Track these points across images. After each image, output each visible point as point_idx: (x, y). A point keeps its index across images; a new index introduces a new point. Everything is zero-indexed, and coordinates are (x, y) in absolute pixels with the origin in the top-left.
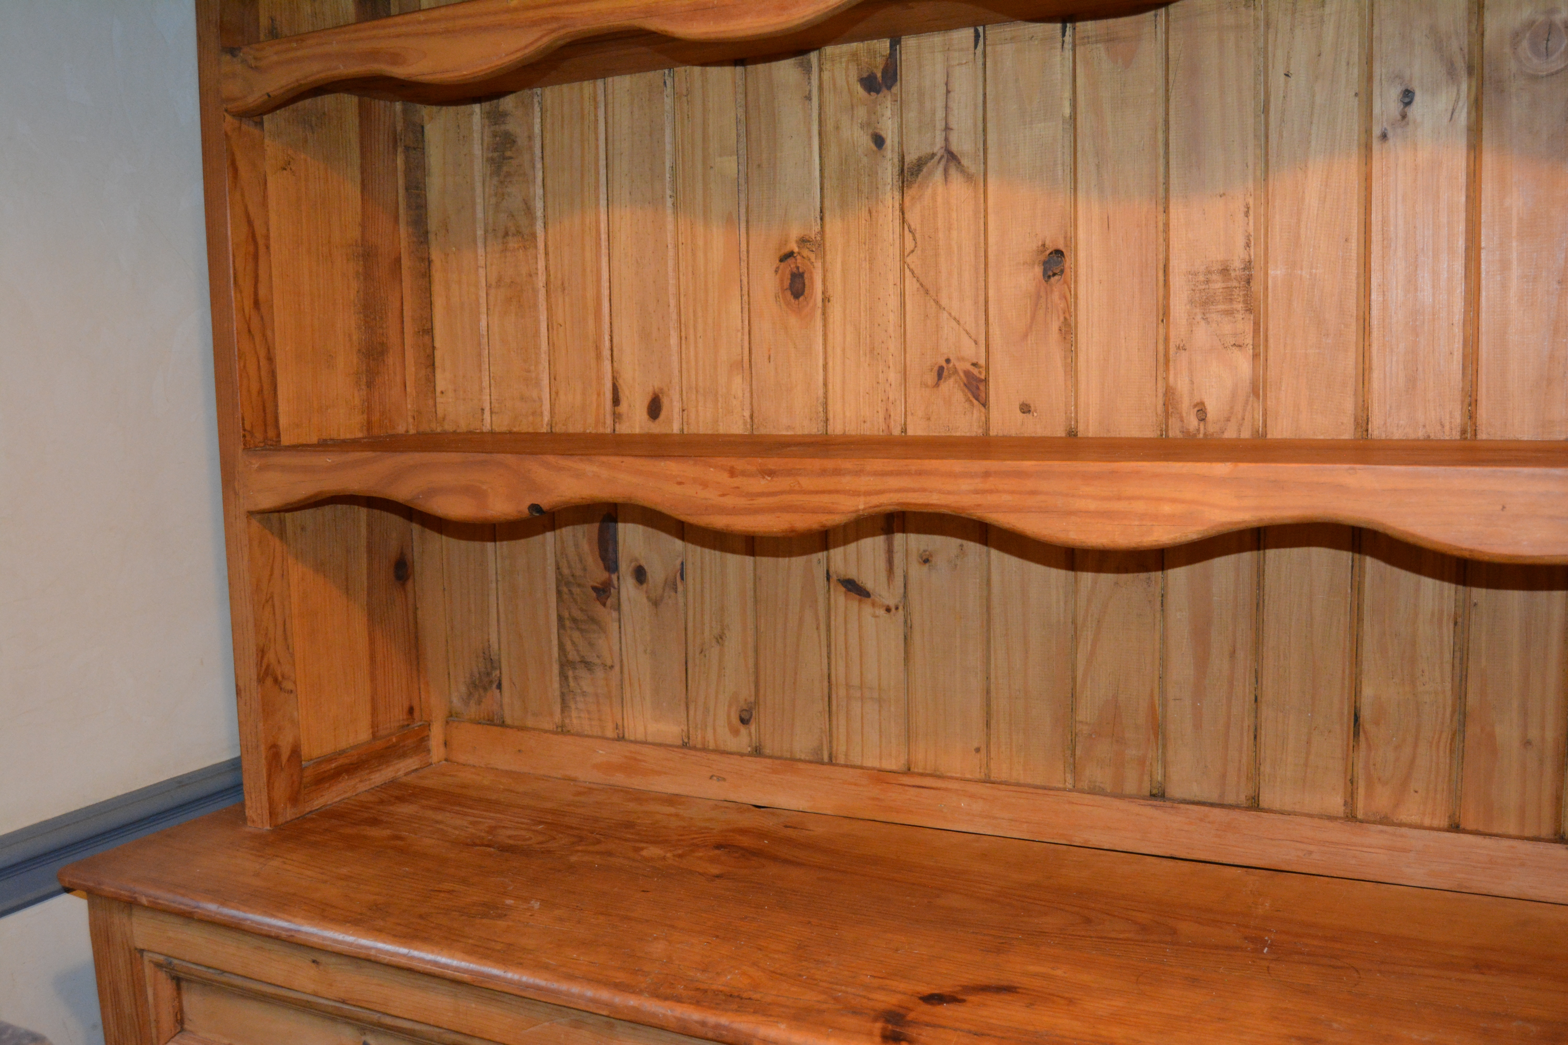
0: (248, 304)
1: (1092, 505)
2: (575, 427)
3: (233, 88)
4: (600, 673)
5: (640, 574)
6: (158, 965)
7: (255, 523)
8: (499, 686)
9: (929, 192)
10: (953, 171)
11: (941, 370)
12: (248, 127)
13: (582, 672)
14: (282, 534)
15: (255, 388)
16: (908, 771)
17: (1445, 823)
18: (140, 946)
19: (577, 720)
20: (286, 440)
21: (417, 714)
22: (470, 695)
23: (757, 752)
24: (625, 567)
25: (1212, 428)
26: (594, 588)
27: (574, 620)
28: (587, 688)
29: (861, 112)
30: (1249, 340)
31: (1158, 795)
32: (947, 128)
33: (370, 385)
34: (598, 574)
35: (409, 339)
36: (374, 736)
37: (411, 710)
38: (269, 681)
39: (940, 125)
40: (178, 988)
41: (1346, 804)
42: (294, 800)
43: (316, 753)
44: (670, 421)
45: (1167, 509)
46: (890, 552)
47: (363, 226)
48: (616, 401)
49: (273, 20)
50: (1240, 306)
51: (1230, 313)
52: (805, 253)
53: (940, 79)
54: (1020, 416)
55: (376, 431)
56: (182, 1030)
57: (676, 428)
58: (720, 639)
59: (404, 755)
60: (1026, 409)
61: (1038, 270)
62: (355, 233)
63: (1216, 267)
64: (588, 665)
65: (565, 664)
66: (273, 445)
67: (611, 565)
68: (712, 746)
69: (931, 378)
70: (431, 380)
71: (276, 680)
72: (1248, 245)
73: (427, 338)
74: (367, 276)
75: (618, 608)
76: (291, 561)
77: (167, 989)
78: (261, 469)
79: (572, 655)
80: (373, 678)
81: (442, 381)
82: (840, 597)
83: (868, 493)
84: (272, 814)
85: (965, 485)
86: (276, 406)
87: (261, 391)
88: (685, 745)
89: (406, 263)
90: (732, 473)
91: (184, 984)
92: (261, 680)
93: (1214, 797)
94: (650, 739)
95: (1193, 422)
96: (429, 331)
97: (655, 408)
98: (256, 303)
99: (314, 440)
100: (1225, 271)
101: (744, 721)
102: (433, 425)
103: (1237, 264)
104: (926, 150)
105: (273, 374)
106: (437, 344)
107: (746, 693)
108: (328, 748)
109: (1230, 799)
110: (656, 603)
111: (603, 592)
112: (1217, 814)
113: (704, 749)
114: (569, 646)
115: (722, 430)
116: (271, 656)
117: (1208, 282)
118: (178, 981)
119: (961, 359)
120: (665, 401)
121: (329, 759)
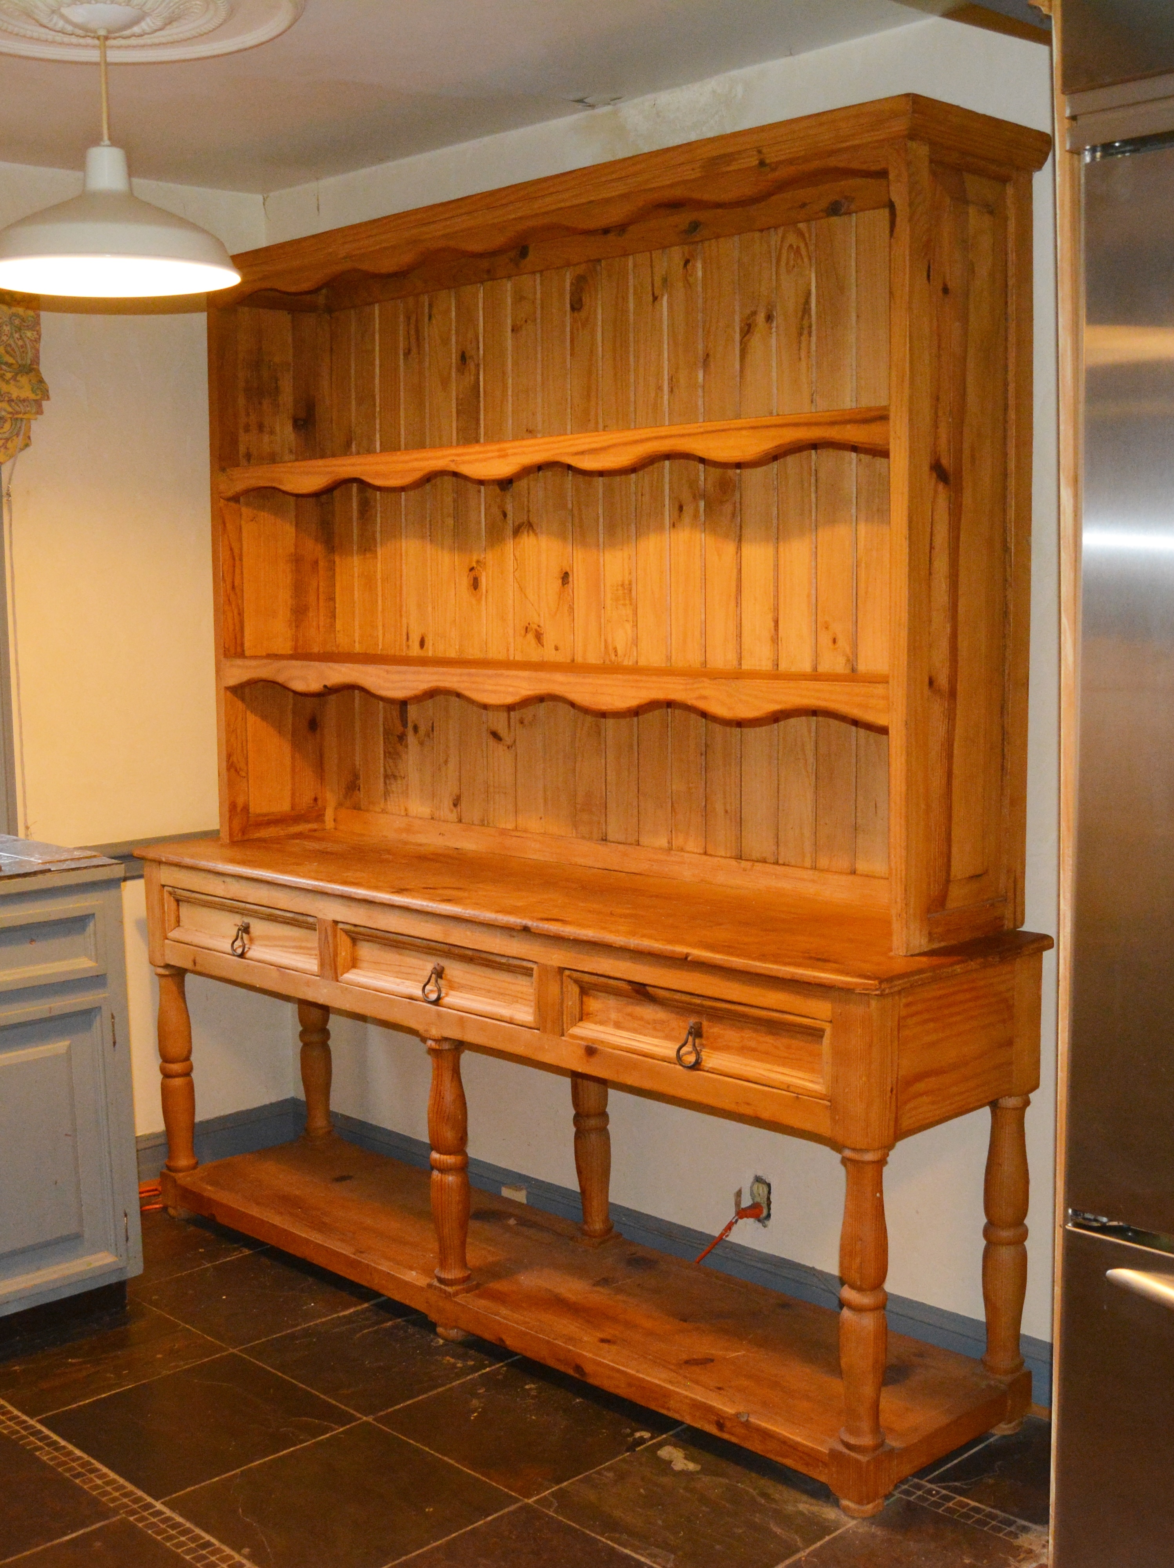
0: (229, 587)
1: (490, 688)
2: (391, 652)
3: (222, 487)
4: (399, 782)
5: (416, 729)
6: (170, 893)
7: (228, 693)
8: (359, 789)
9: (522, 541)
10: (531, 532)
11: (527, 628)
12: (232, 504)
13: (392, 781)
14: (243, 700)
15: (231, 629)
16: (516, 829)
17: (702, 851)
18: (163, 883)
19: (391, 806)
20: (247, 653)
21: (319, 802)
22: (347, 793)
23: (460, 821)
24: (410, 725)
25: (620, 660)
26: (398, 736)
27: (390, 753)
28: (394, 789)
29: (498, 500)
30: (631, 619)
31: (605, 840)
32: (529, 511)
33: (297, 627)
34: (401, 729)
35: (321, 603)
36: (293, 808)
37: (316, 799)
38: (232, 770)
39: (526, 509)
40: (178, 905)
41: (669, 843)
42: (244, 832)
43: (258, 811)
44: (428, 649)
45: (511, 689)
46: (509, 718)
47: (296, 546)
48: (408, 639)
49: (248, 449)
50: (627, 602)
51: (624, 605)
52: (479, 568)
53: (526, 486)
54: (554, 651)
55: (300, 651)
56: (179, 926)
57: (430, 654)
58: (446, 762)
59: (308, 821)
60: (557, 649)
61: (560, 581)
62: (293, 550)
63: (620, 583)
64: (395, 777)
65: (386, 777)
66: (242, 655)
67: (405, 724)
68: (442, 818)
69: (523, 632)
70: (332, 625)
71: (236, 770)
72: (630, 573)
73: (331, 603)
74: (297, 571)
75: (406, 747)
76: (248, 713)
77: (173, 904)
78: (232, 666)
79: (389, 772)
80: (293, 778)
81: (339, 625)
82: (492, 742)
83: (429, 682)
84: (231, 835)
85: (455, 679)
86: (243, 637)
87: (234, 630)
88: (432, 818)
89: (321, 564)
90: (387, 672)
91: (181, 903)
92: (228, 770)
93: (624, 841)
94: (419, 815)
95: (613, 657)
96: (332, 599)
97: (422, 644)
98: (233, 587)
99: (264, 654)
100: (623, 585)
101: (455, 805)
102: (334, 648)
103: (627, 582)
104: (521, 521)
105: (242, 623)
106: (337, 606)
107: (456, 791)
108: (265, 810)
109: (629, 841)
110: (422, 743)
111: (402, 738)
112: (621, 847)
113: (439, 820)
114: (387, 768)
115: (448, 655)
116: (234, 758)
117: (617, 590)
118: (178, 901)
119: (534, 623)
120: (426, 639)
121: (265, 815)
